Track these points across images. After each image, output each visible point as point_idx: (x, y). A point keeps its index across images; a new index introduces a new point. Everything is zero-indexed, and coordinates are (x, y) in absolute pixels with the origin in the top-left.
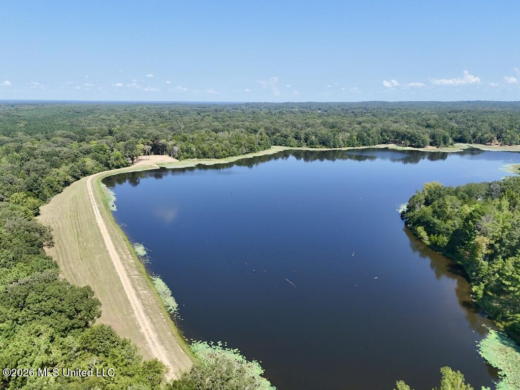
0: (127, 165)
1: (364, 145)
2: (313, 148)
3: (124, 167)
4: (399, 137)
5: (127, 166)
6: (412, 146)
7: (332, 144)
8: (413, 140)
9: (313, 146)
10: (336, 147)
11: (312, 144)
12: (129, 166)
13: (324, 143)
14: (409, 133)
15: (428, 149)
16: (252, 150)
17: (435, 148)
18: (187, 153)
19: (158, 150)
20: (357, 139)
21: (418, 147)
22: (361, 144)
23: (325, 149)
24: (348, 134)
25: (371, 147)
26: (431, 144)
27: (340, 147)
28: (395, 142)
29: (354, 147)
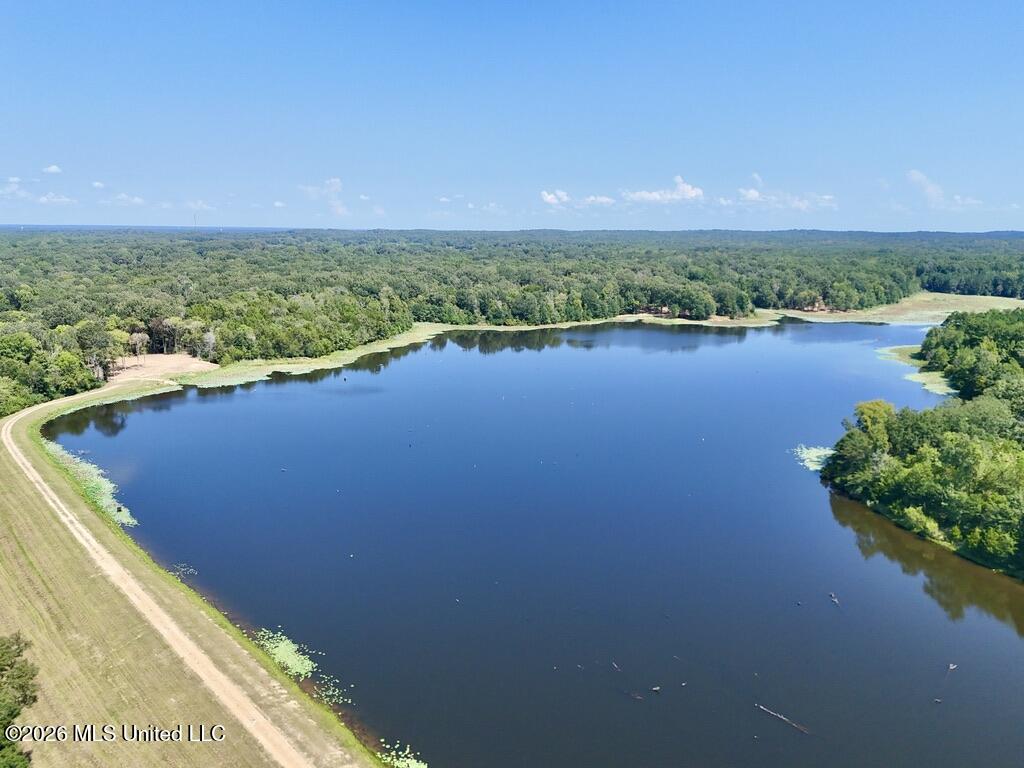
0: (94, 385)
1: (596, 316)
2: (500, 325)
3: (85, 388)
4: (656, 300)
5: (92, 388)
6: (685, 317)
7: (538, 315)
8: (687, 306)
9: (501, 321)
10: (547, 323)
11: (496, 318)
12: (99, 387)
13: (522, 315)
14: (677, 292)
15: (716, 322)
16: (381, 334)
17: (727, 318)
18: (237, 348)
19: (161, 342)
20: (583, 305)
21: (698, 318)
22: (591, 314)
23: (525, 328)
24: (564, 296)
25: (609, 320)
26: (719, 313)
27: (553, 323)
28: (648, 310)
29: (578, 321)
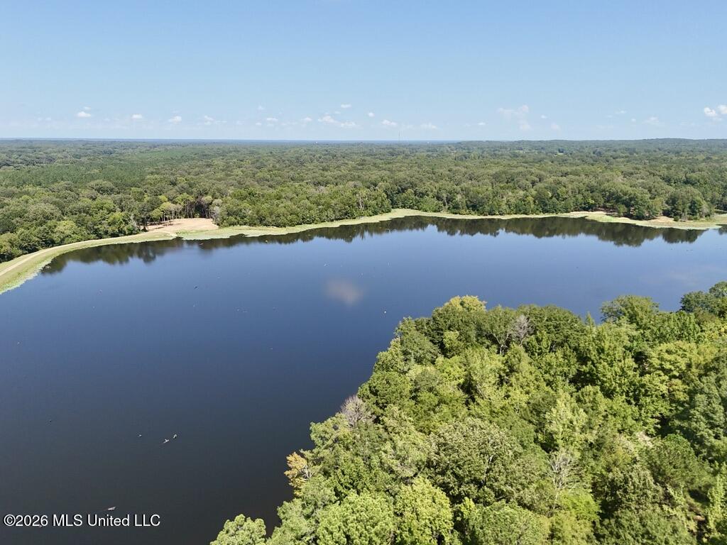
1: (545, 211)
2: (456, 214)
3: (125, 235)
4: (613, 201)
5: (130, 234)
6: (631, 217)
7: (487, 208)
8: (626, 203)
9: (457, 211)
10: (495, 214)
11: (455, 208)
12: (135, 234)
13: (474, 207)
14: (625, 194)
15: (658, 224)
17: (671, 220)
20: (535, 202)
21: (640, 218)
22: (540, 209)
23: (476, 217)
24: (522, 193)
25: (560, 215)
26: (666, 214)
27: (500, 214)
28: (605, 208)
29: (526, 214)
